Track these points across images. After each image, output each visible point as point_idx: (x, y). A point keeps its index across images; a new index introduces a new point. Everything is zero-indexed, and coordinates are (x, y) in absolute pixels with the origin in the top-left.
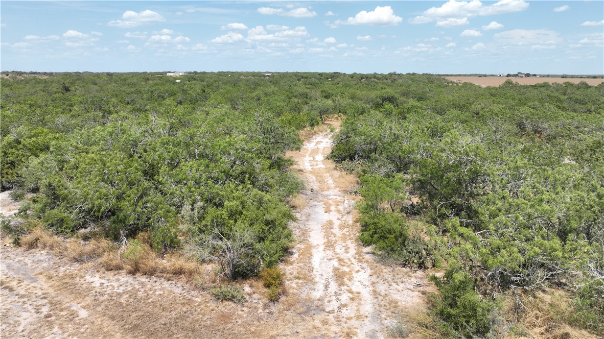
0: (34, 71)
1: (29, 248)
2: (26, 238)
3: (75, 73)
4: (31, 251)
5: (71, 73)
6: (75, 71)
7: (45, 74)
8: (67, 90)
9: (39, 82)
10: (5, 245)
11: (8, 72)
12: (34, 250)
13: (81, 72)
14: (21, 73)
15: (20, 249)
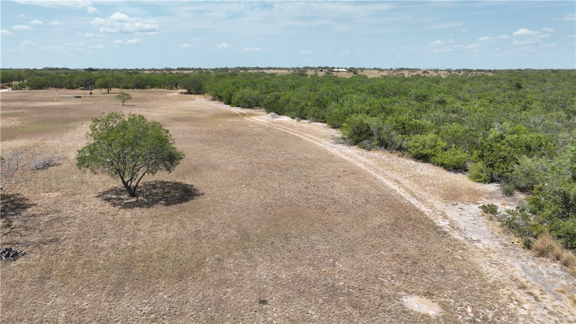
0: (480, 69)
1: (539, 255)
2: (538, 243)
3: (518, 70)
4: (541, 258)
5: (513, 71)
6: (518, 69)
7: (490, 71)
8: (519, 87)
9: (488, 79)
10: (513, 243)
11: (460, 70)
12: (544, 259)
13: (523, 69)
14: (471, 71)
15: (528, 253)
